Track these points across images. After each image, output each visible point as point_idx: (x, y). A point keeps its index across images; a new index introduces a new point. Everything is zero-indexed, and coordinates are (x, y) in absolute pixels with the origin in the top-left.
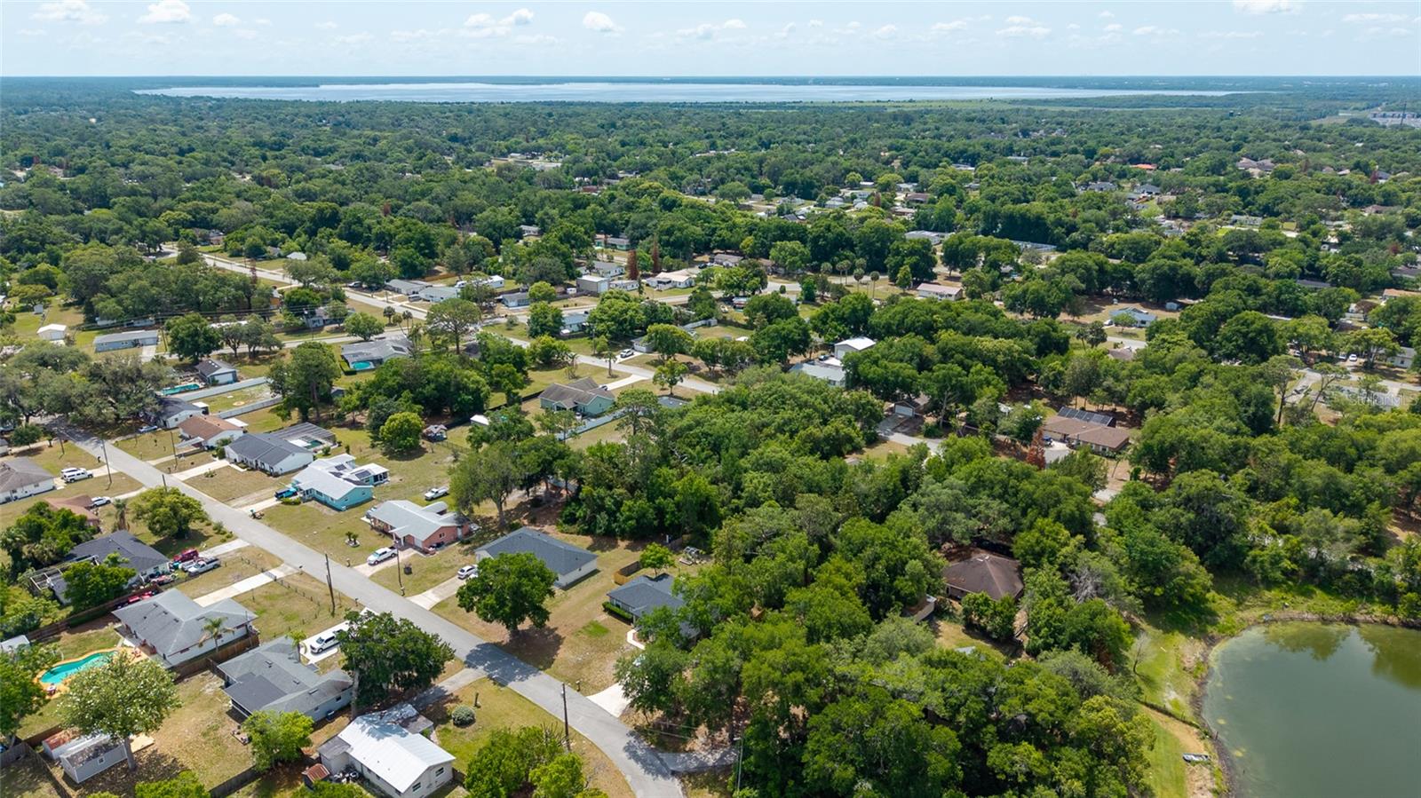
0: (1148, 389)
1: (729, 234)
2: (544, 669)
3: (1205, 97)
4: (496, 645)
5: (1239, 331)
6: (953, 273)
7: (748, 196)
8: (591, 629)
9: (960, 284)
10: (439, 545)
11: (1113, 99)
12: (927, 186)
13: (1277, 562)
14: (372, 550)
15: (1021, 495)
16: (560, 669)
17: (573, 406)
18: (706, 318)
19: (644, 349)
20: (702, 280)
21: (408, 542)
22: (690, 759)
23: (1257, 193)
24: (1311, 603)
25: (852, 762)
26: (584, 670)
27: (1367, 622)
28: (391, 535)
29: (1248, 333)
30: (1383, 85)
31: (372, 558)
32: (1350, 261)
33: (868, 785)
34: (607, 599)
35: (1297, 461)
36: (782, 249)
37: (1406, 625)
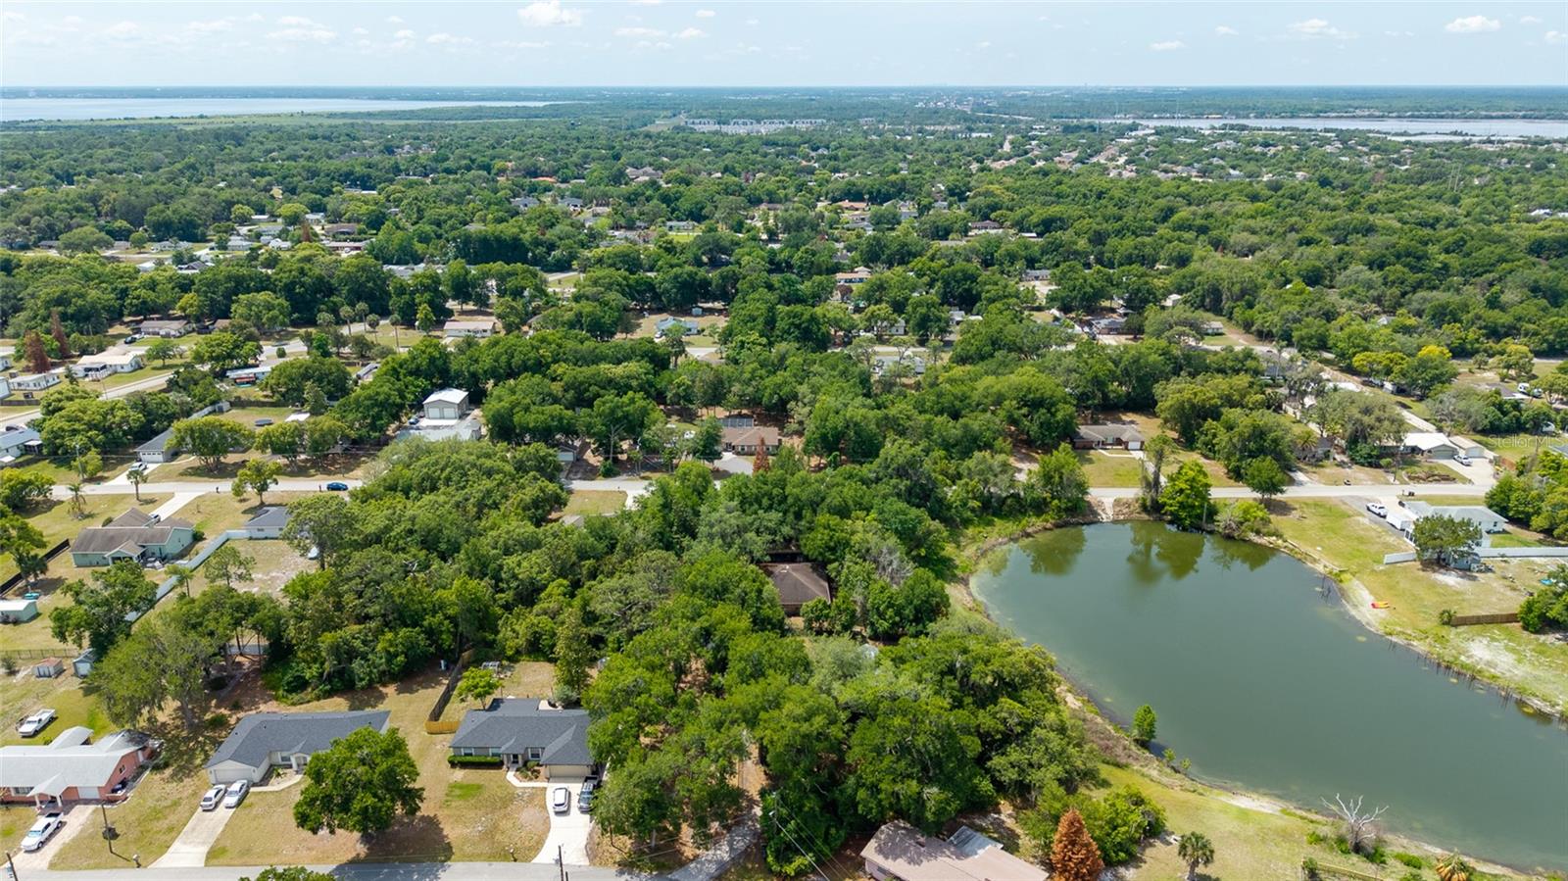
0: (779, 386)
1: (153, 295)
2: (448, 859)
3: (530, 108)
4: (354, 862)
5: (793, 324)
6: (465, 307)
7: (109, 246)
8: (458, 792)
9: (493, 318)
10: (124, 784)
11: (441, 111)
12: (340, 216)
13: (965, 504)
14: (25, 831)
15: (790, 500)
16: (468, 849)
17: (140, 551)
18: (213, 403)
19: (160, 458)
20: (157, 357)
21: (71, 799)
22: (703, 864)
23: (677, 199)
24: (996, 529)
25: (910, 776)
26: (498, 837)
27: (1036, 532)
28: (32, 803)
29: (800, 324)
30: (668, 94)
31: (31, 841)
32: (806, 252)
33: (935, 790)
34: (451, 753)
35: (930, 420)
36: (249, 306)
37: (1057, 526)
